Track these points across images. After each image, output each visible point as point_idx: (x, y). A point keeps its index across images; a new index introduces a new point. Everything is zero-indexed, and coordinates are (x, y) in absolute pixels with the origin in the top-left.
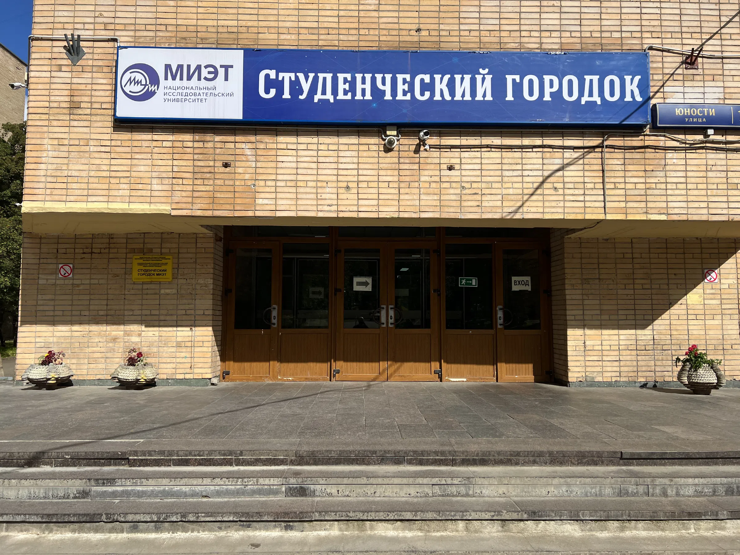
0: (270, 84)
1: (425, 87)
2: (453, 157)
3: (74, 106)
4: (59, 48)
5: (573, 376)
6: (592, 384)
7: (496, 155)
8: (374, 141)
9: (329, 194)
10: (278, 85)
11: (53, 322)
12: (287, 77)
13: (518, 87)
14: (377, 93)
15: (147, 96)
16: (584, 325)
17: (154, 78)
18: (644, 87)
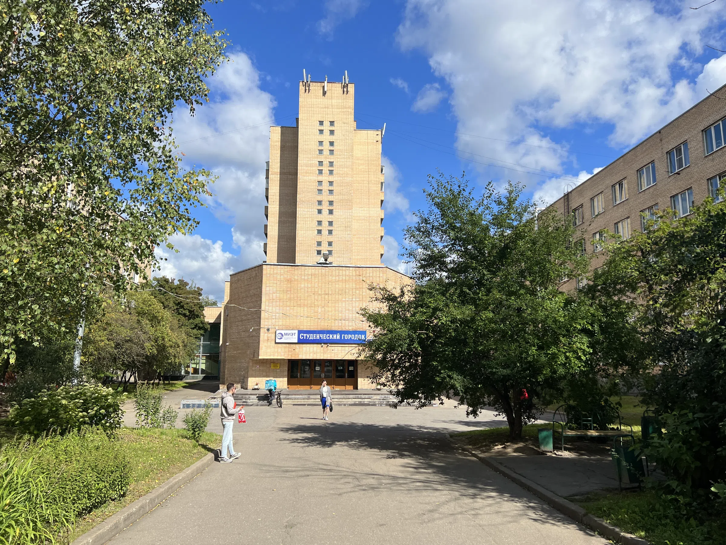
0: (302, 336)
1: (328, 337)
2: (333, 348)
3: (268, 340)
4: (266, 330)
5: (359, 388)
6: (363, 389)
7: (341, 348)
8: (320, 345)
9: (311, 355)
10: (303, 336)
11: (255, 377)
12: (305, 335)
13: (344, 337)
14: (320, 338)
15: (281, 338)
16: (361, 377)
17: (282, 336)
18: (365, 337)
